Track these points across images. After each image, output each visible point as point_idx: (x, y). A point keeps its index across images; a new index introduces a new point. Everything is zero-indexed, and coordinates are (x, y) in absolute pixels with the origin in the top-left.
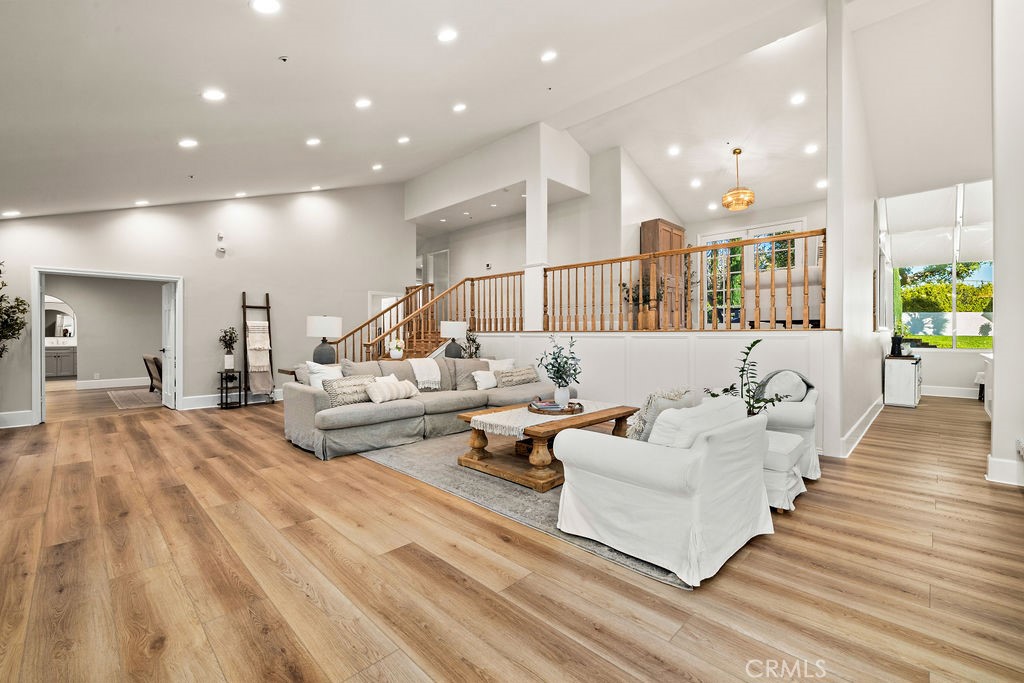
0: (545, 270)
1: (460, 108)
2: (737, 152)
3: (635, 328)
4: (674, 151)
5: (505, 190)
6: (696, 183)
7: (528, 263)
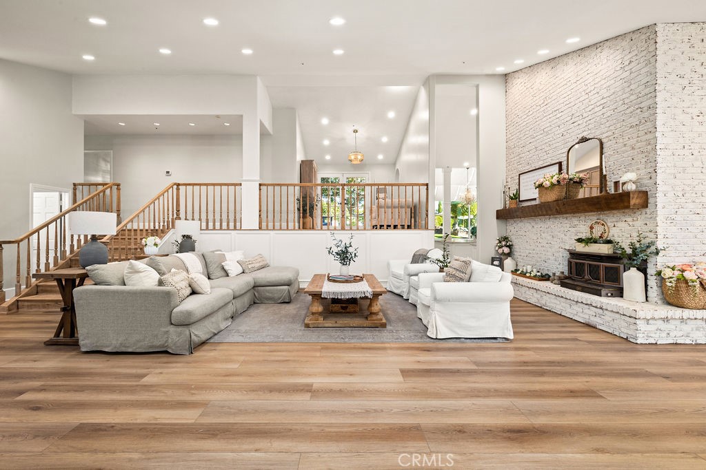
0: (260, 185)
1: (247, 51)
2: (355, 131)
3: (304, 228)
4: (325, 121)
5: (218, 117)
6: (326, 142)
7: (244, 179)
